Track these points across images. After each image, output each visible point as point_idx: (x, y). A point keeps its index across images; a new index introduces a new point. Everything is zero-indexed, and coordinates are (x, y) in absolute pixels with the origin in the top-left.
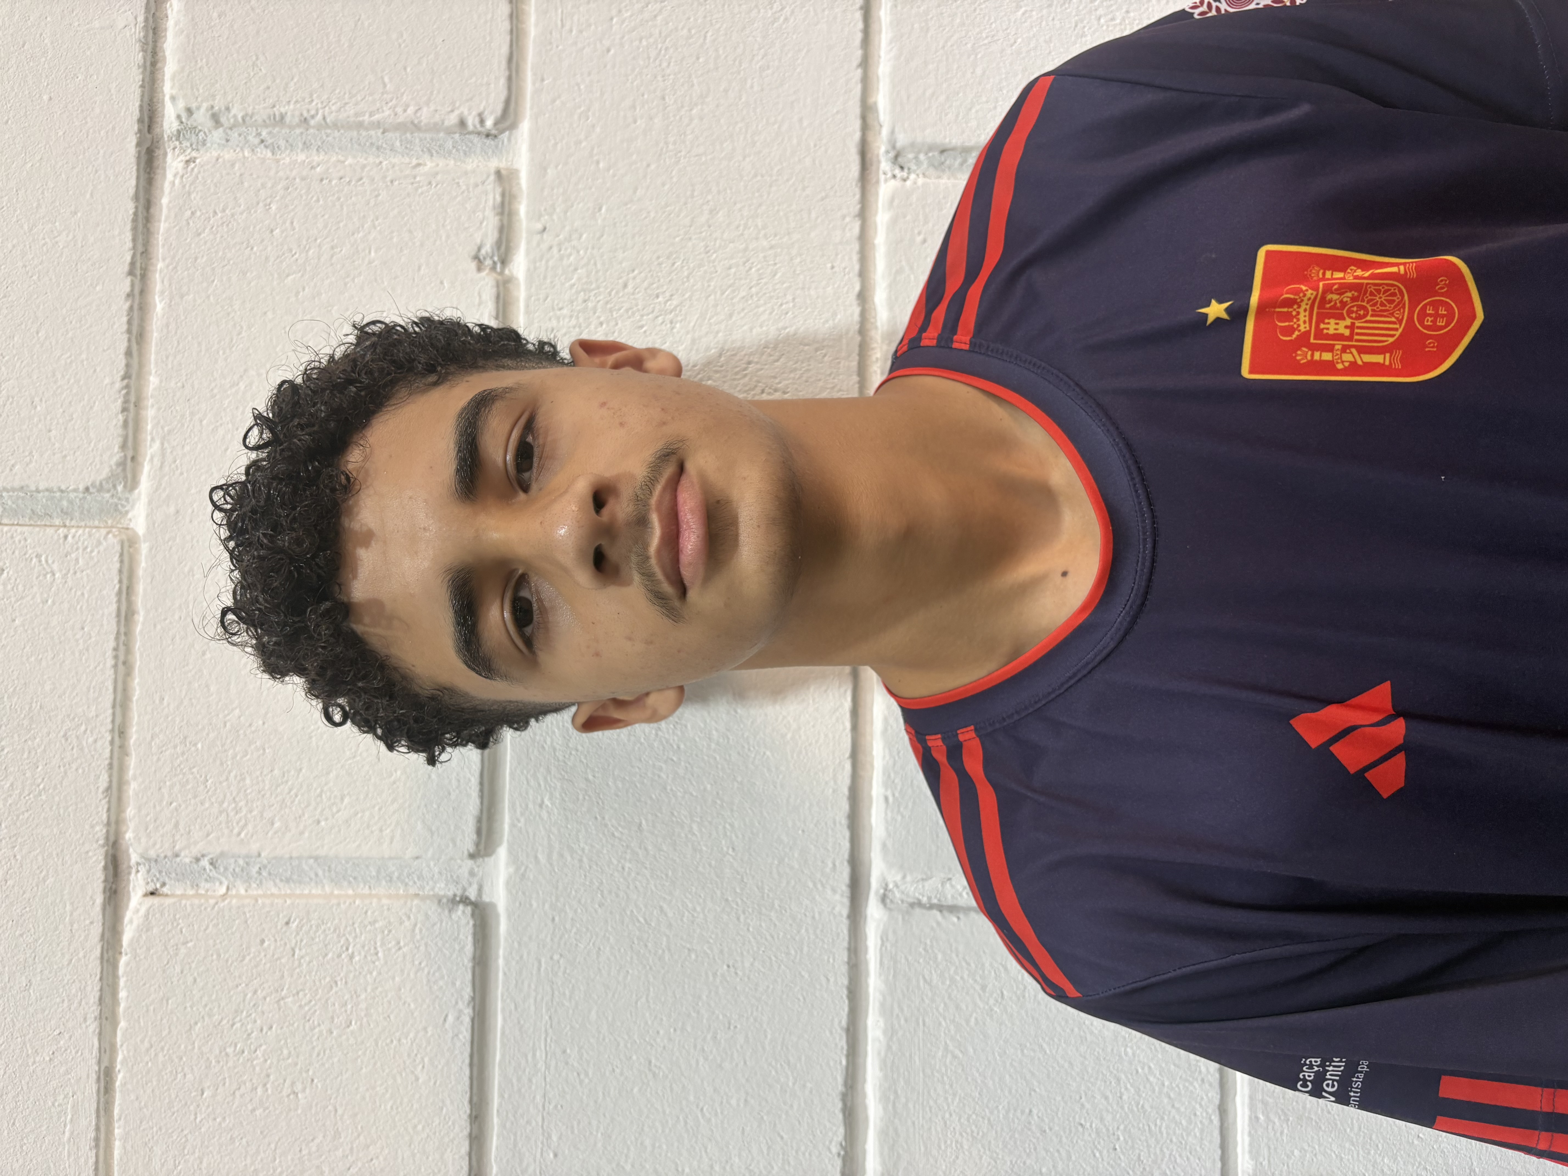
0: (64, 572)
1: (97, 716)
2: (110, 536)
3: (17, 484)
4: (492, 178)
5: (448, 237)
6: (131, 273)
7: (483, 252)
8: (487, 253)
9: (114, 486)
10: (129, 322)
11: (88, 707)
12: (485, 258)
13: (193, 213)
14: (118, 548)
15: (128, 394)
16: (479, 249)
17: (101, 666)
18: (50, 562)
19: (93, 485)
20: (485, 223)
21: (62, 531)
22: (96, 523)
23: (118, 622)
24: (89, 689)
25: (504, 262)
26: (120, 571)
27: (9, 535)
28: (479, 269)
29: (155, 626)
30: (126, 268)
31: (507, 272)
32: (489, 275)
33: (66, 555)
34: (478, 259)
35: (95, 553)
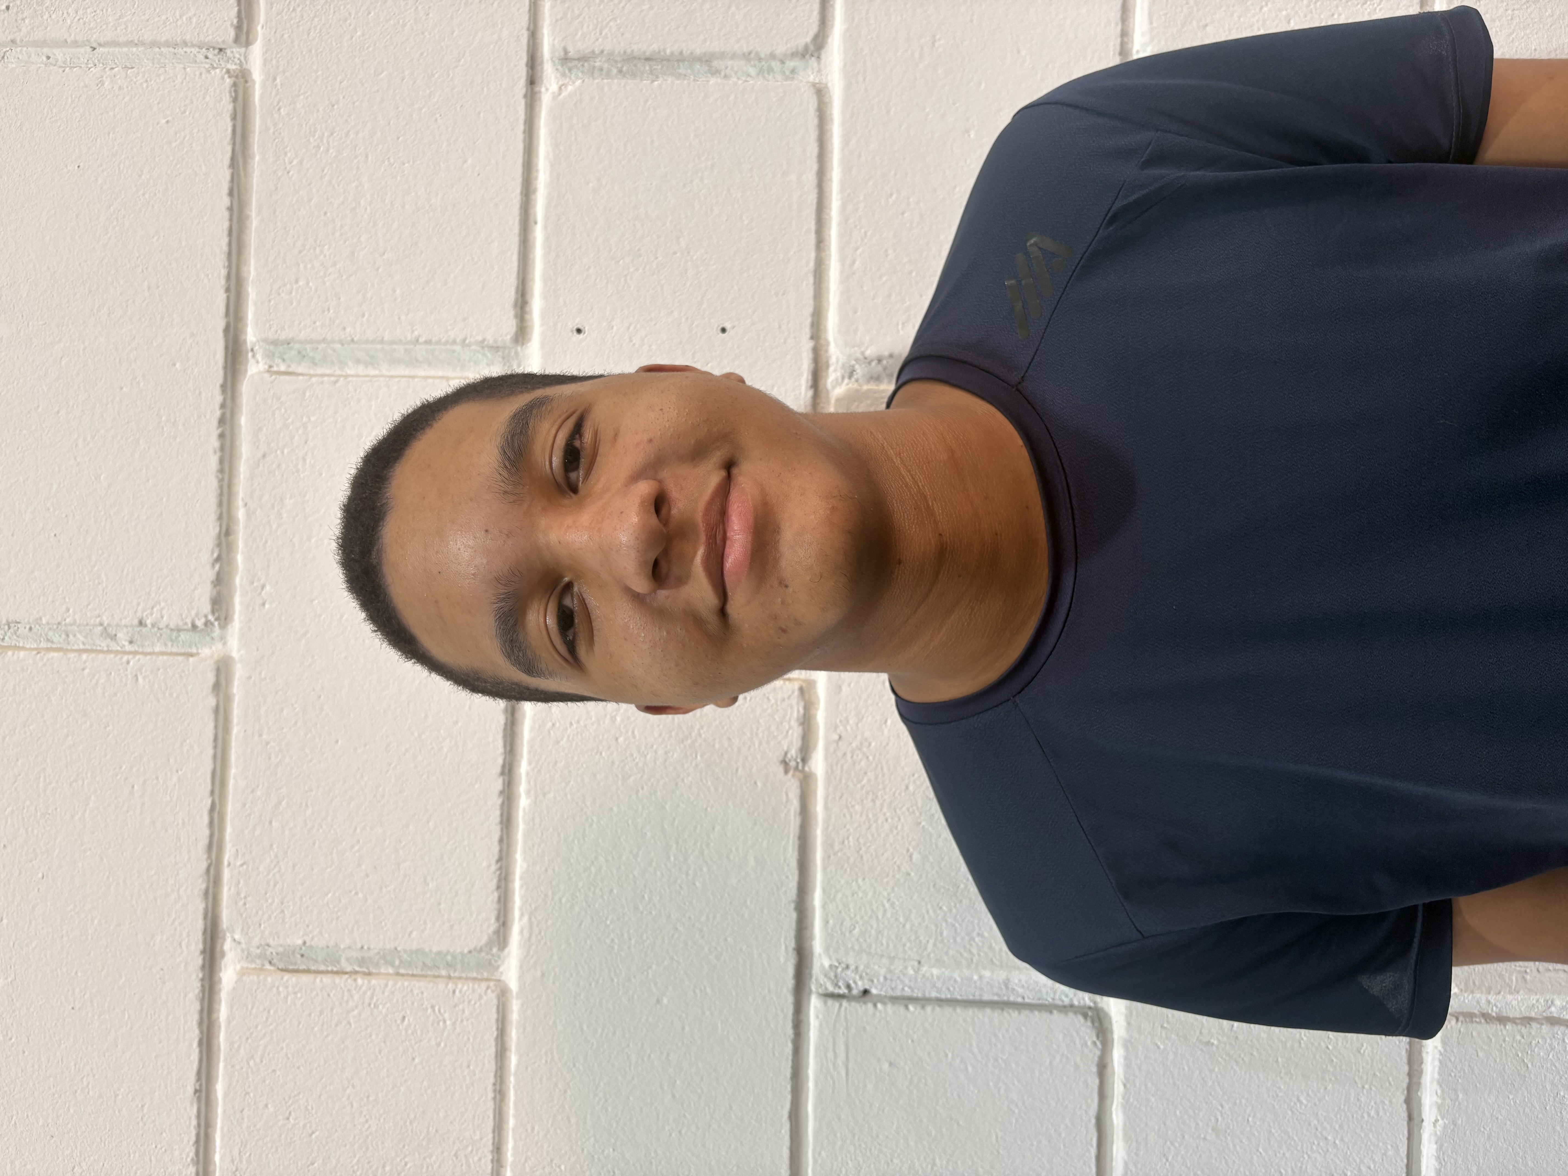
0: (453, 1020)
1: (481, 1139)
2: (489, 991)
3: (414, 947)
4: (797, 693)
5: (760, 744)
6: (503, 773)
7: (789, 756)
8: (792, 757)
9: (491, 949)
10: (501, 816)
11: (474, 1132)
12: (790, 760)
13: (553, 725)
14: (495, 1002)
15: (500, 875)
16: (786, 754)
17: (484, 1098)
18: (442, 1011)
19: (475, 949)
20: (790, 732)
21: (451, 986)
22: (475, 975)
23: (496, 1062)
24: (474, 1117)
25: (804, 760)
26: (497, 1020)
27: (409, 989)
28: (786, 772)
29: (527, 1068)
31: (806, 769)
32: (793, 776)
33: (455, 1006)
34: (785, 763)
35: (477, 1006)
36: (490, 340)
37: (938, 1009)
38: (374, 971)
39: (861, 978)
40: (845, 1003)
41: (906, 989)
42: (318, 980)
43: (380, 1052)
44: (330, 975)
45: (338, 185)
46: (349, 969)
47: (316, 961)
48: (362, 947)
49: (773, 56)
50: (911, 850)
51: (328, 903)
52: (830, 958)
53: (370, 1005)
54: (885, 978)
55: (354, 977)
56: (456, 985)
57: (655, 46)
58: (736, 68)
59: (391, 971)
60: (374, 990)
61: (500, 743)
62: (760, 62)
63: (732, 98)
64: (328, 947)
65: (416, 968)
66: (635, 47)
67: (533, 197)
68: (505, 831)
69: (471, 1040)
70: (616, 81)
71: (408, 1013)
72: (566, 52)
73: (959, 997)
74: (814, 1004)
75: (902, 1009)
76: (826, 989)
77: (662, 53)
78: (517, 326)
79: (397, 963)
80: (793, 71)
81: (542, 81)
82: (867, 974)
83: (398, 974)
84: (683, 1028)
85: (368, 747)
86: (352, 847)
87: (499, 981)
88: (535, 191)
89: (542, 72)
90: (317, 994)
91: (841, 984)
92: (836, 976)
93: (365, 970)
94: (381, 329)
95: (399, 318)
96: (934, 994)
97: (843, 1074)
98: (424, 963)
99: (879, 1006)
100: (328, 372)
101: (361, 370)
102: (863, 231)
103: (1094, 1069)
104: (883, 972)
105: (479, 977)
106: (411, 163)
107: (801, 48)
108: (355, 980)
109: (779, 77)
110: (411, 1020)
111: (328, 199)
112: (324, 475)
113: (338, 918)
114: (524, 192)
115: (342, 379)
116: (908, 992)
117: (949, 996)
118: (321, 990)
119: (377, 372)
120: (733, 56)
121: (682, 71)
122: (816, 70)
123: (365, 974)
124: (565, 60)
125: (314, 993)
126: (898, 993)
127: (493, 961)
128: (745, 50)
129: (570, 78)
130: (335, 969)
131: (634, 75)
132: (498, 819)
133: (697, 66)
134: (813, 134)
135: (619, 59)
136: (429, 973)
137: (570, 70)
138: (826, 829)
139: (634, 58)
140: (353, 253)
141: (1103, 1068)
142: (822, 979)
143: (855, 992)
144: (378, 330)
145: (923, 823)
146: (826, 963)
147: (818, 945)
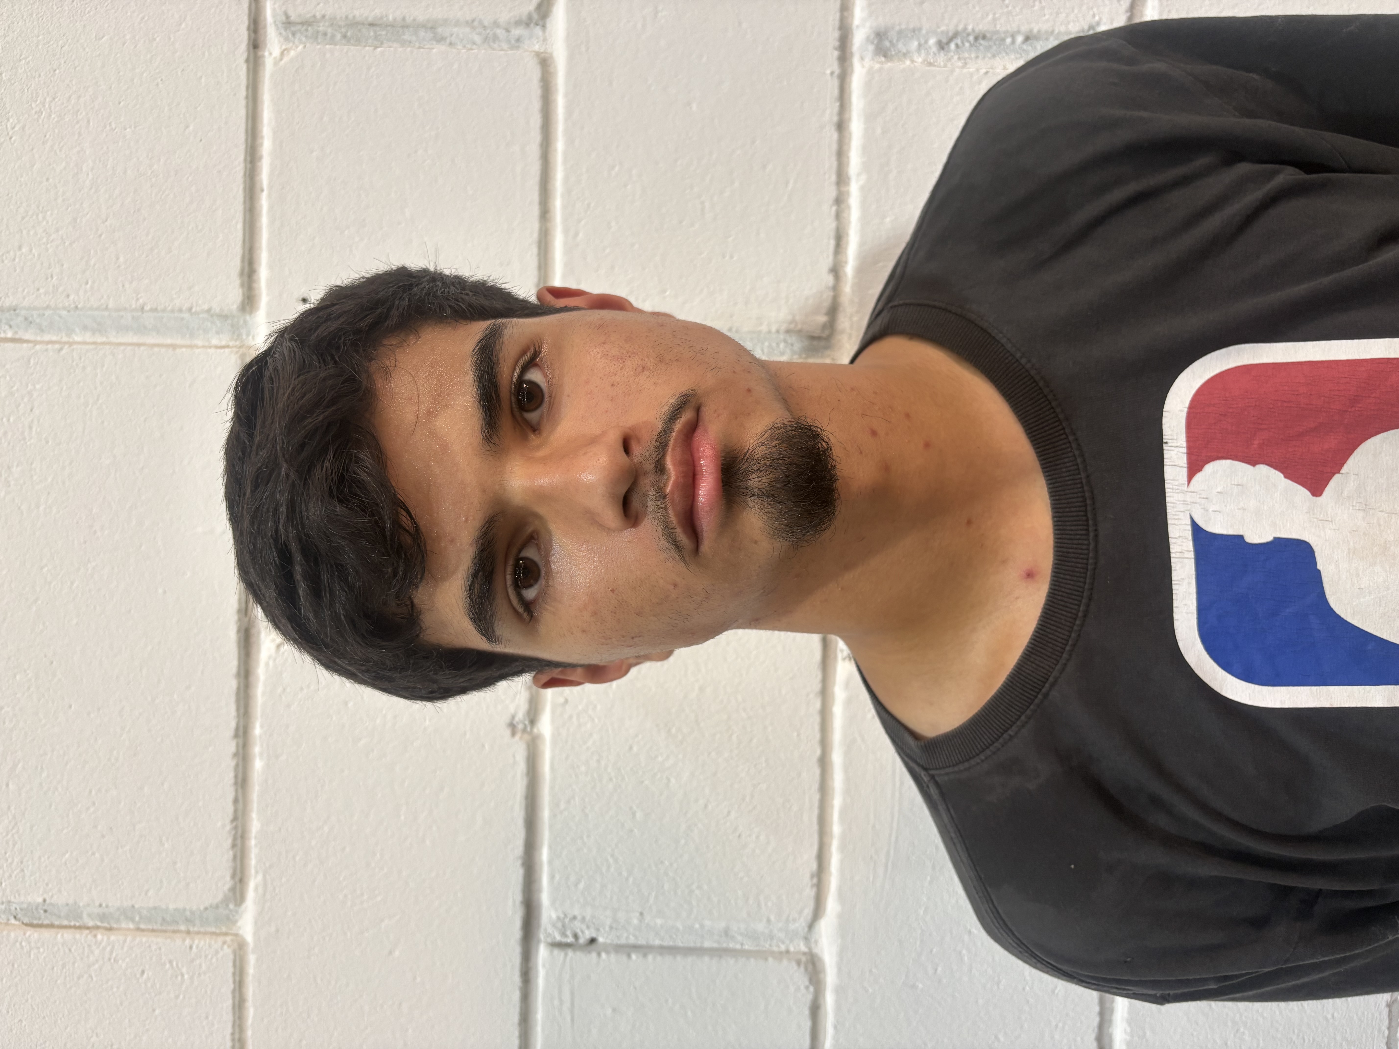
0: (191, 974)
2: (226, 947)
3: (151, 905)
5: (488, 708)
6: (236, 736)
7: (517, 719)
8: (520, 720)
9: (227, 905)
10: (236, 777)
12: (517, 723)
13: (284, 690)
14: (231, 956)
15: (236, 834)
16: (513, 718)
18: (180, 965)
19: (211, 906)
20: (518, 698)
21: (188, 942)
22: (213, 929)
23: (234, 1014)
25: (533, 722)
26: (234, 974)
27: (147, 945)
28: (513, 734)
29: (264, 1018)
30: (231, 732)
31: (535, 730)
32: (521, 738)
33: (192, 961)
34: (512, 726)
35: (214, 960)
36: (216, 308)
37: (659, 958)
38: (115, 926)
39: (588, 927)
40: (570, 953)
41: (631, 937)
42: (59, 936)
43: (121, 1004)
44: (73, 930)
45: (61, 151)
46: (91, 924)
47: (59, 917)
48: (100, 905)
49: (496, 24)
50: (635, 808)
51: (66, 864)
52: (556, 910)
53: (110, 959)
54: (611, 928)
55: (94, 932)
56: (193, 941)
57: (377, 12)
58: (461, 36)
59: (131, 926)
60: (113, 947)
61: (233, 707)
62: (485, 30)
63: (456, 66)
64: (67, 905)
65: (156, 923)
66: (357, 13)
67: (259, 164)
68: (240, 791)
69: (209, 992)
70: (338, 47)
71: (147, 967)
72: (287, 17)
73: (680, 944)
74: (542, 953)
75: (624, 958)
76: (555, 938)
77: (385, 19)
78: (244, 295)
79: (137, 919)
80: (518, 40)
81: (266, 45)
82: (594, 924)
83: (138, 929)
84: (415, 978)
85: (101, 712)
86: (88, 809)
87: (237, 935)
88: (261, 158)
89: (265, 36)
90: (59, 949)
91: (569, 933)
92: (564, 926)
93: (106, 925)
94: (105, 297)
95: (123, 286)
96: (657, 942)
97: (568, 1019)
98: (164, 919)
99: (604, 955)
100: (54, 338)
101: (88, 337)
102: (586, 202)
103: (807, 1012)
104: (608, 922)
105: (218, 931)
106: (133, 127)
107: (524, 18)
108: (95, 936)
109: (505, 46)
110: (150, 974)
111: (50, 165)
112: (50, 443)
113: (75, 878)
114: (249, 159)
115: (66, 346)
116: (632, 940)
117: (671, 943)
118: (63, 945)
119: (104, 339)
120: (457, 23)
121: (406, 37)
122: (541, 38)
123: (106, 929)
124: (288, 24)
125: (56, 948)
126: (623, 941)
127: (231, 916)
128: (469, 18)
129: (294, 43)
130: (77, 924)
131: (358, 41)
132: (232, 781)
133: (422, 33)
134: (536, 105)
135: (343, 24)
136: (169, 928)
137: (294, 34)
138: (552, 788)
139: (357, 23)
140: (75, 220)
141: (815, 1009)
142: (550, 930)
143: (582, 941)
144: (102, 297)
145: (646, 782)
146: (554, 916)
147: (545, 897)
